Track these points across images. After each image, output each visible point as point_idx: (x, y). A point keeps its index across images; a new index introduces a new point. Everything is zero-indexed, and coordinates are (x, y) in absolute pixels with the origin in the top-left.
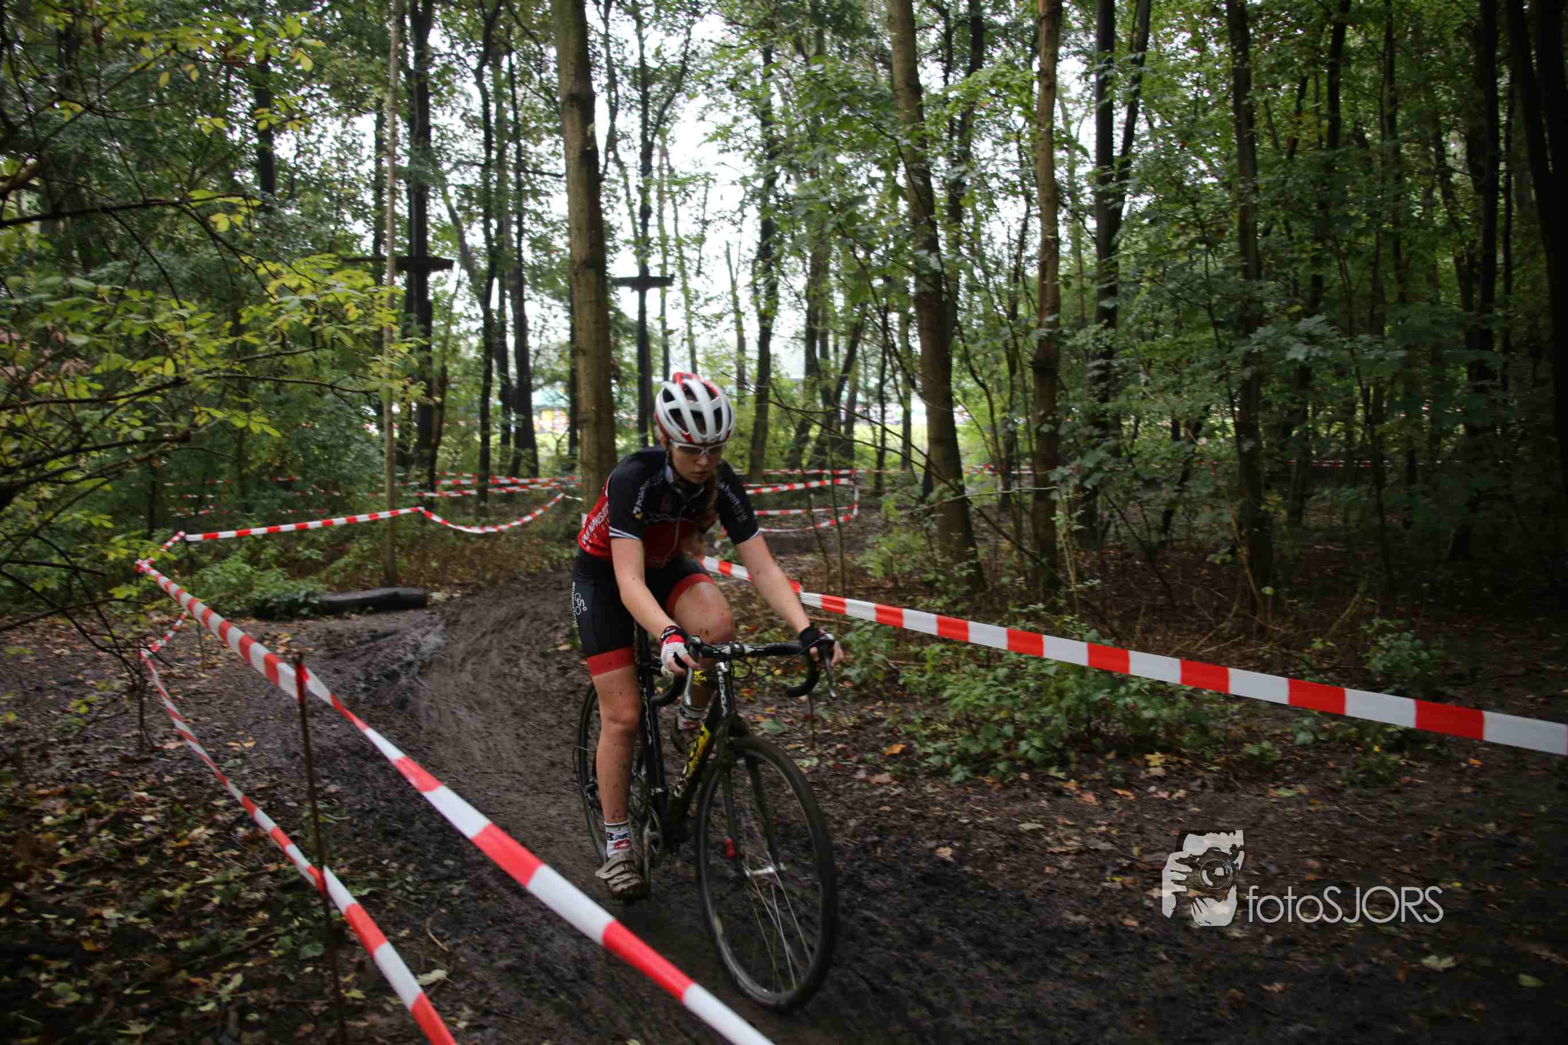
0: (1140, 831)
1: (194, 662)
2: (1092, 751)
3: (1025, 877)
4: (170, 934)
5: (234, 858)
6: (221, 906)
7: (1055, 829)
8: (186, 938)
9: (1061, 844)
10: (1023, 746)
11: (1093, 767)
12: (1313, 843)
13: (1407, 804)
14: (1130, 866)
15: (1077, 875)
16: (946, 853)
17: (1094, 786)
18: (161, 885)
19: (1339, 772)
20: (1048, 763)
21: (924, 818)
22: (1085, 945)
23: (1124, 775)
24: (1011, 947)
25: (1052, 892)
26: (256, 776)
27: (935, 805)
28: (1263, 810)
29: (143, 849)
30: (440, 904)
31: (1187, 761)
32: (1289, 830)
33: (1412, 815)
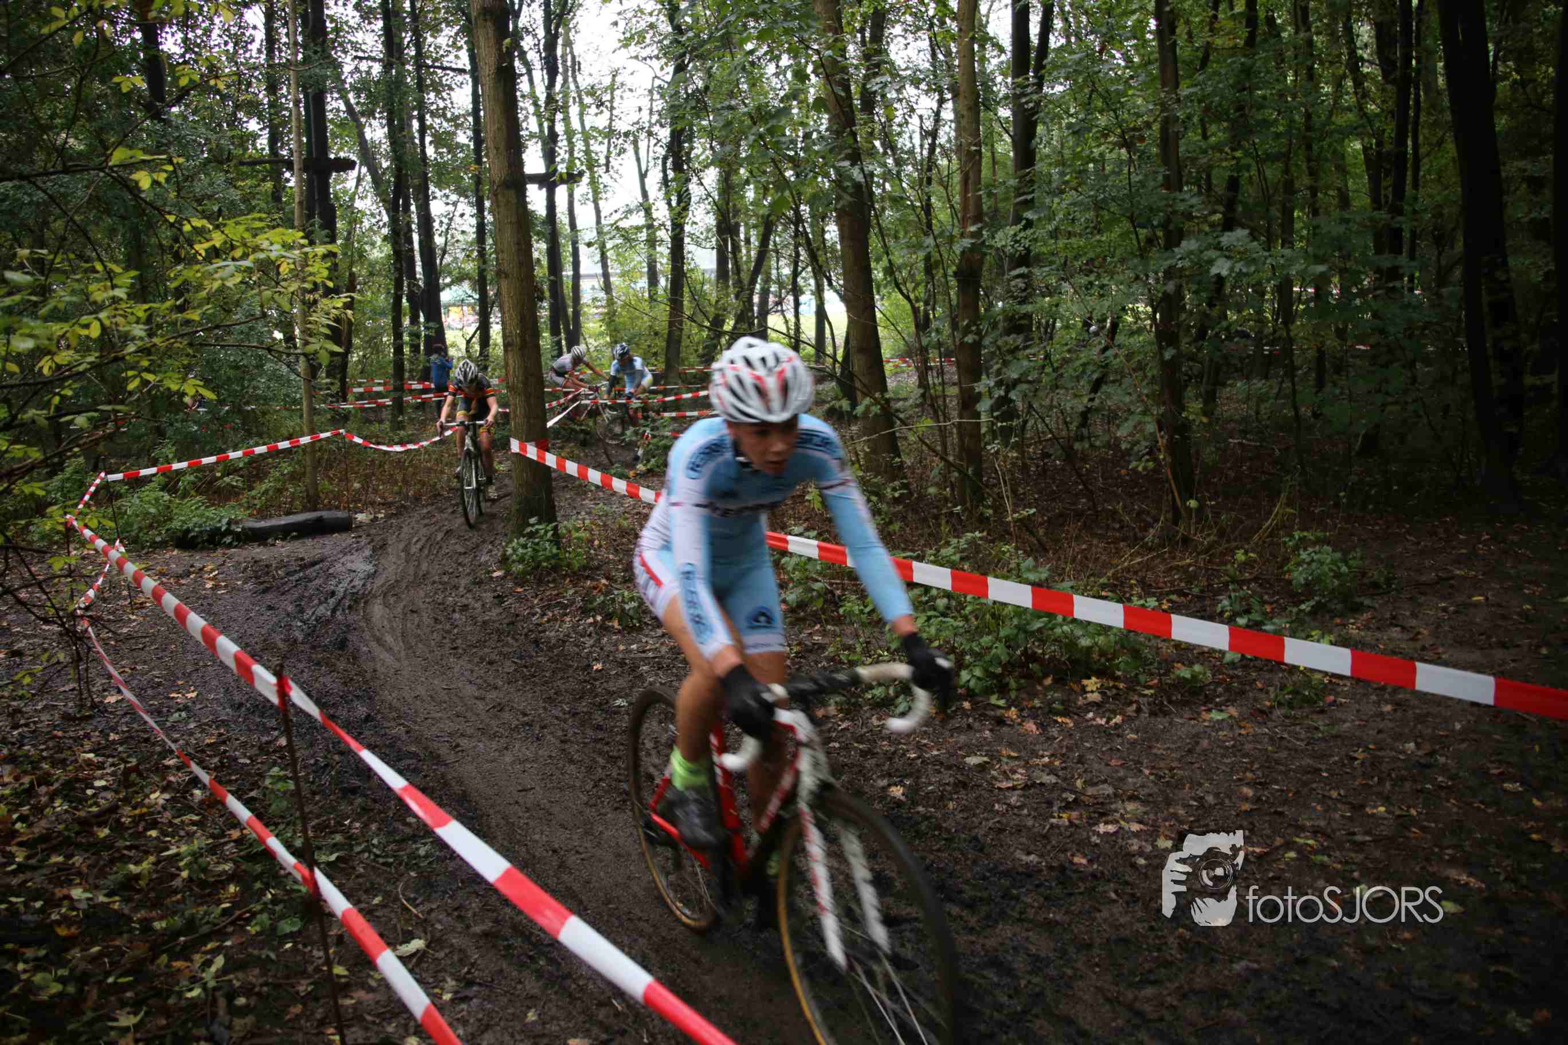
0: (1081, 760)
1: (121, 602)
2: (1029, 676)
3: (974, 815)
4: (142, 914)
5: (193, 823)
6: (190, 879)
7: (999, 761)
8: (161, 918)
9: (1008, 778)
10: (965, 675)
11: (1034, 695)
12: (1247, 769)
13: (1332, 724)
14: (1075, 800)
15: (1025, 811)
16: (897, 792)
17: (1034, 716)
18: (127, 860)
19: (1267, 692)
20: (988, 691)
21: (874, 755)
22: (1038, 886)
23: (1063, 703)
24: (969, 893)
25: (1001, 831)
26: (203, 731)
27: (883, 739)
28: (1197, 735)
29: (101, 819)
30: (409, 867)
31: (1122, 686)
32: (1223, 756)
33: (1336, 737)
